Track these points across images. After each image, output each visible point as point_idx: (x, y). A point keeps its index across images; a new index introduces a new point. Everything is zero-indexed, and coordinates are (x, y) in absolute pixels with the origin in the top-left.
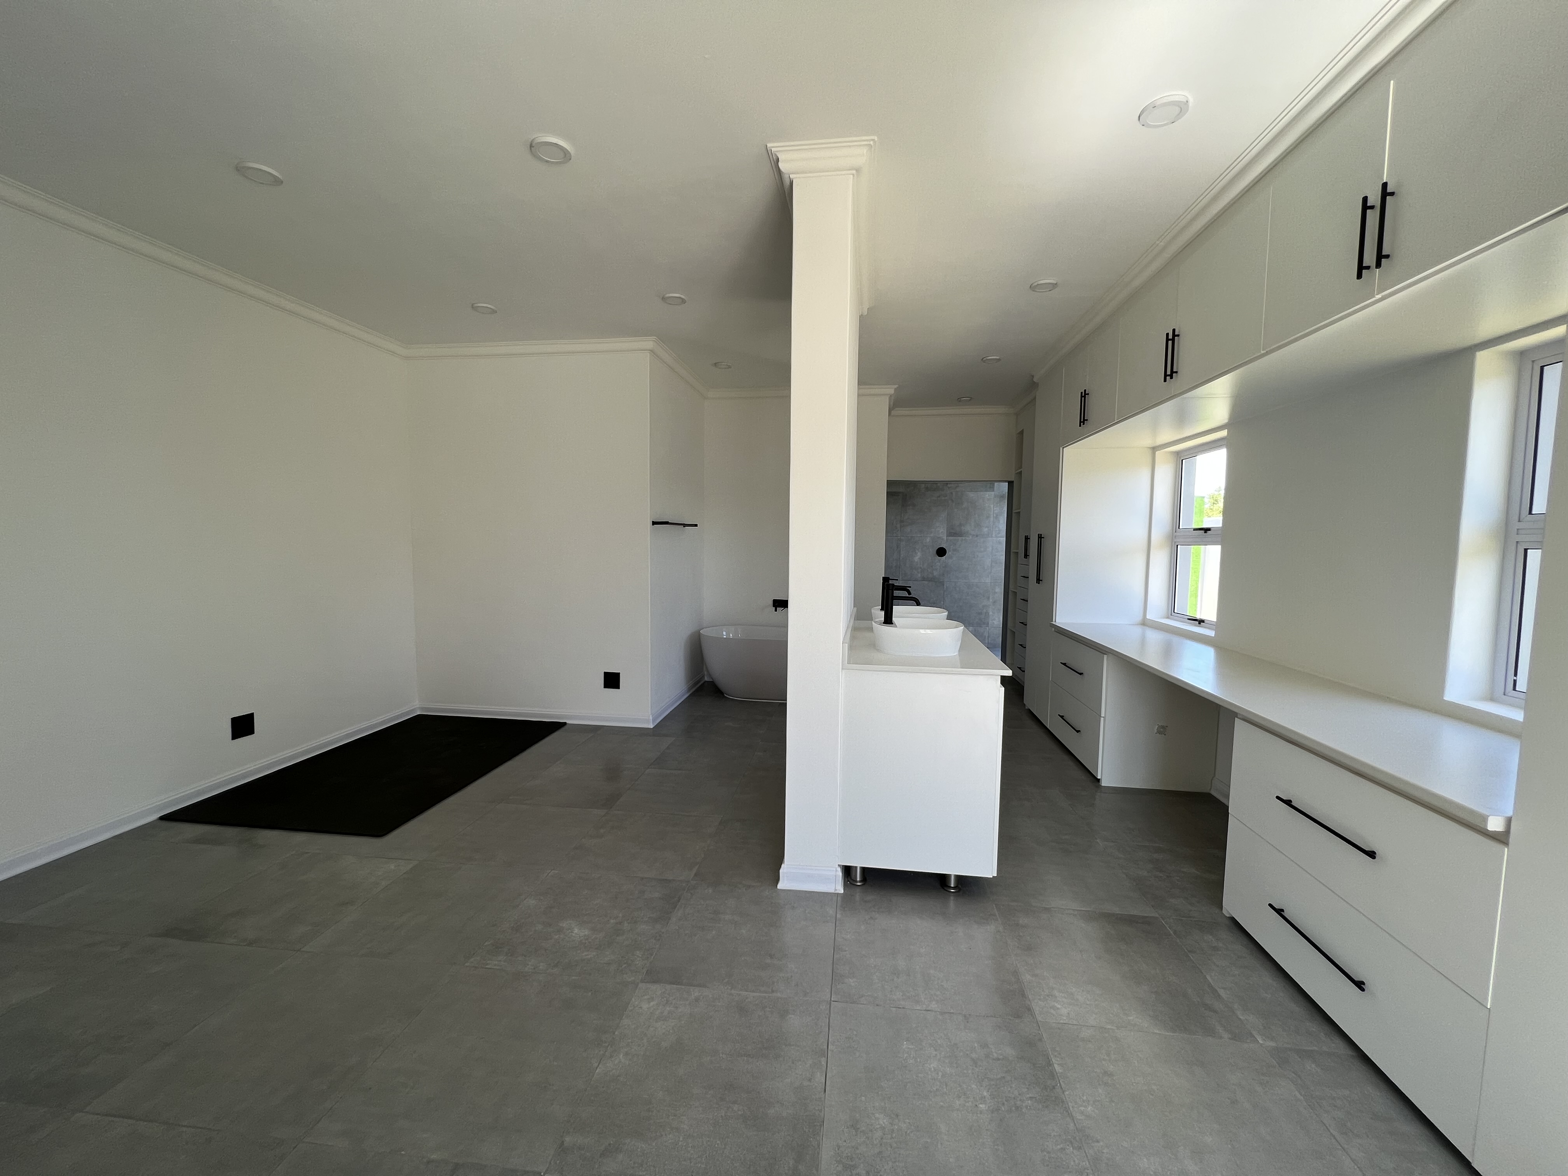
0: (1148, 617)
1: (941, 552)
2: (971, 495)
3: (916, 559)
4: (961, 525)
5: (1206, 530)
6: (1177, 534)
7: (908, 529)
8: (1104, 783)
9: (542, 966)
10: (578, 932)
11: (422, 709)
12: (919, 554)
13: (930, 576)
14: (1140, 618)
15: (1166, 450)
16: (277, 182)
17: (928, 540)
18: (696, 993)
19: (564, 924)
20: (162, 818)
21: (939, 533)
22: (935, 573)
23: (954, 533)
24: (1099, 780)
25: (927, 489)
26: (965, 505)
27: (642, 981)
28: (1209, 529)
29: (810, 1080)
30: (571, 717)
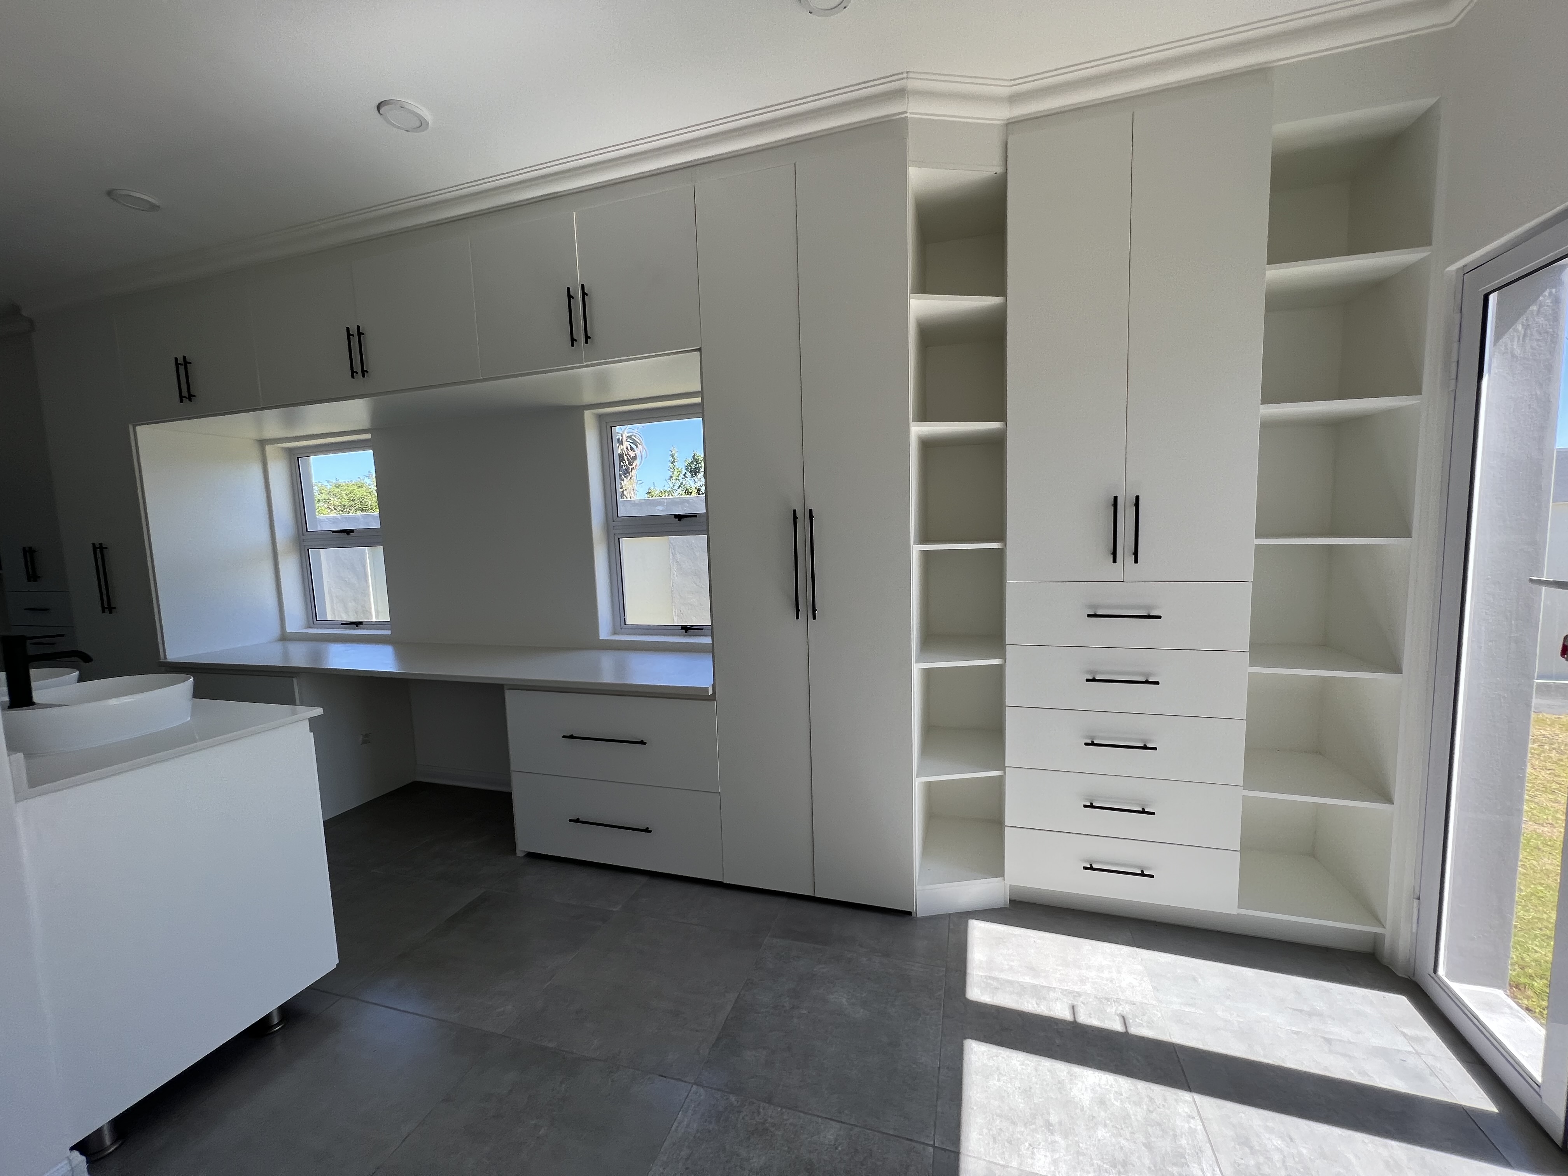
0: (288, 630)
5: (348, 532)
6: (304, 537)
14: (278, 635)
15: (277, 445)
28: (352, 531)
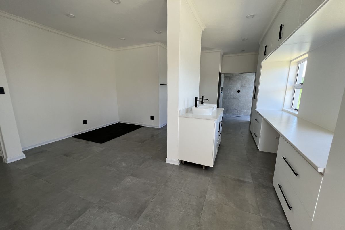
0: (284, 108)
1: (239, 91)
2: (248, 77)
3: (232, 93)
4: (244, 84)
5: (302, 84)
6: (295, 85)
7: (230, 86)
8: (259, 150)
9: (114, 170)
10: (124, 164)
11: (119, 122)
12: (233, 92)
13: (235, 97)
14: (282, 109)
15: (294, 61)
16: (74, 17)
17: (235, 88)
18: (138, 179)
19: (122, 163)
20: (72, 137)
21: (238, 87)
22: (237, 97)
23: (242, 86)
24: (258, 149)
25: (236, 75)
26: (246, 79)
27: (130, 175)
29: (149, 199)
30: (145, 125)
